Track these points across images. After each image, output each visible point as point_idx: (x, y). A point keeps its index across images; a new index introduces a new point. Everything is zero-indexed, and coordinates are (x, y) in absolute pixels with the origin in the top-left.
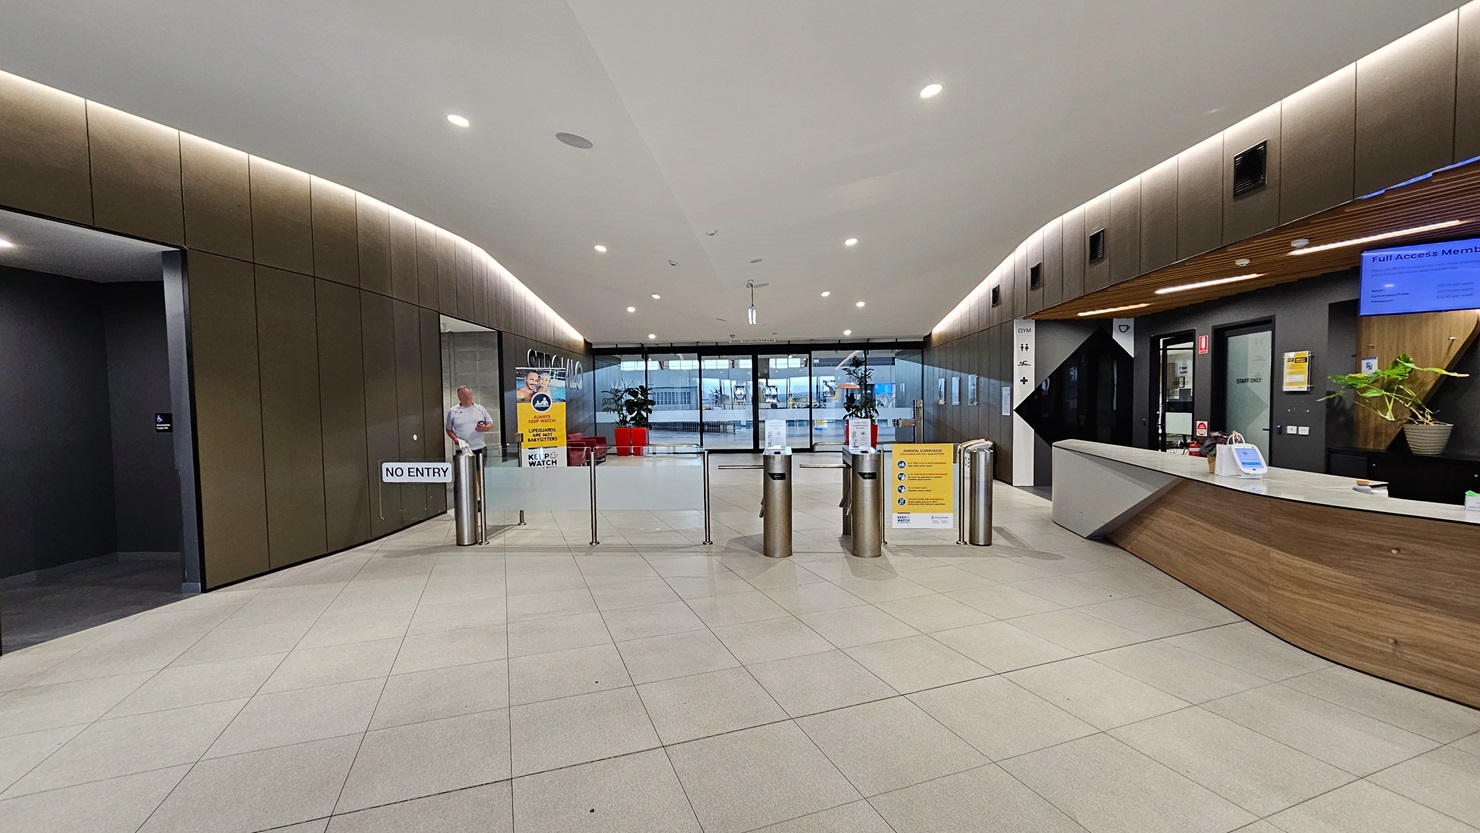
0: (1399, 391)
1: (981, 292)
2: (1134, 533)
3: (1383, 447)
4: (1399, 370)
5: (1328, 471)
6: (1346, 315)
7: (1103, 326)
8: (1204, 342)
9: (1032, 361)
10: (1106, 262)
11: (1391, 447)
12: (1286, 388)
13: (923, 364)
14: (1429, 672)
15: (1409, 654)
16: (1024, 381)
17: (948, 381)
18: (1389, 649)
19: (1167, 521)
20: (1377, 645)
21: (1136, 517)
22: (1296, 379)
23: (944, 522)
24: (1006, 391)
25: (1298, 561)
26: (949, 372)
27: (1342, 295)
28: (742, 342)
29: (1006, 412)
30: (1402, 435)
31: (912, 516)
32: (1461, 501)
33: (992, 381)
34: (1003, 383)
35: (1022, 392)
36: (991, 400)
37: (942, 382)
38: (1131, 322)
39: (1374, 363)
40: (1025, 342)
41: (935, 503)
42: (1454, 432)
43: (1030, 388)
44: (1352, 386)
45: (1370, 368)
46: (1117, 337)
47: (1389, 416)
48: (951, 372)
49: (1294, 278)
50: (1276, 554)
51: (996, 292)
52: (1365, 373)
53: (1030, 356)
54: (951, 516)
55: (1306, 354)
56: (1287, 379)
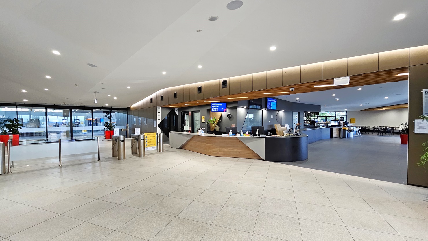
0: (215, 122)
1: (147, 99)
2: (186, 146)
3: (213, 131)
4: (214, 119)
5: (207, 133)
6: (209, 111)
7: (173, 109)
8: (190, 113)
9: (160, 115)
10: (177, 98)
11: (214, 130)
12: (202, 122)
13: (127, 114)
14: (221, 154)
15: (219, 153)
16: (159, 120)
17: (137, 119)
18: (217, 153)
19: (191, 143)
20: (216, 153)
21: (186, 143)
22: (203, 120)
23: (155, 148)
24: (155, 122)
25: (209, 144)
26: (137, 117)
27: (208, 108)
28: (67, 105)
29: (155, 126)
30: (215, 129)
31: (148, 148)
32: (222, 135)
33: (151, 119)
34: (154, 120)
35: (159, 122)
36: (151, 124)
37: (135, 119)
38: (178, 109)
39: (212, 118)
40: (159, 111)
41: (153, 144)
42: (220, 128)
43: (160, 121)
44: (210, 122)
45: (211, 119)
46: (175, 111)
47: (214, 126)
48: (138, 117)
49: (202, 105)
50: (206, 144)
51: (151, 100)
52: (211, 120)
53: (160, 114)
54: (156, 147)
55: (204, 116)
56: (202, 120)
